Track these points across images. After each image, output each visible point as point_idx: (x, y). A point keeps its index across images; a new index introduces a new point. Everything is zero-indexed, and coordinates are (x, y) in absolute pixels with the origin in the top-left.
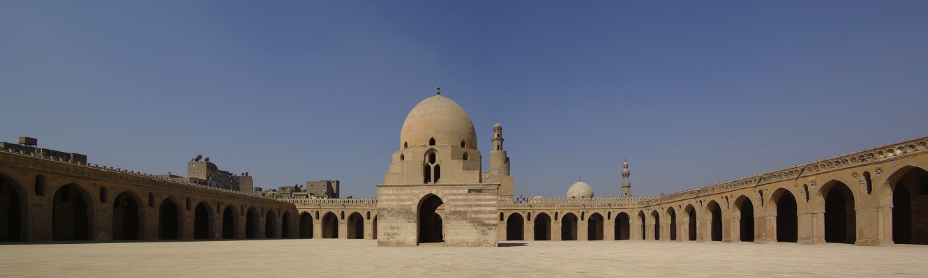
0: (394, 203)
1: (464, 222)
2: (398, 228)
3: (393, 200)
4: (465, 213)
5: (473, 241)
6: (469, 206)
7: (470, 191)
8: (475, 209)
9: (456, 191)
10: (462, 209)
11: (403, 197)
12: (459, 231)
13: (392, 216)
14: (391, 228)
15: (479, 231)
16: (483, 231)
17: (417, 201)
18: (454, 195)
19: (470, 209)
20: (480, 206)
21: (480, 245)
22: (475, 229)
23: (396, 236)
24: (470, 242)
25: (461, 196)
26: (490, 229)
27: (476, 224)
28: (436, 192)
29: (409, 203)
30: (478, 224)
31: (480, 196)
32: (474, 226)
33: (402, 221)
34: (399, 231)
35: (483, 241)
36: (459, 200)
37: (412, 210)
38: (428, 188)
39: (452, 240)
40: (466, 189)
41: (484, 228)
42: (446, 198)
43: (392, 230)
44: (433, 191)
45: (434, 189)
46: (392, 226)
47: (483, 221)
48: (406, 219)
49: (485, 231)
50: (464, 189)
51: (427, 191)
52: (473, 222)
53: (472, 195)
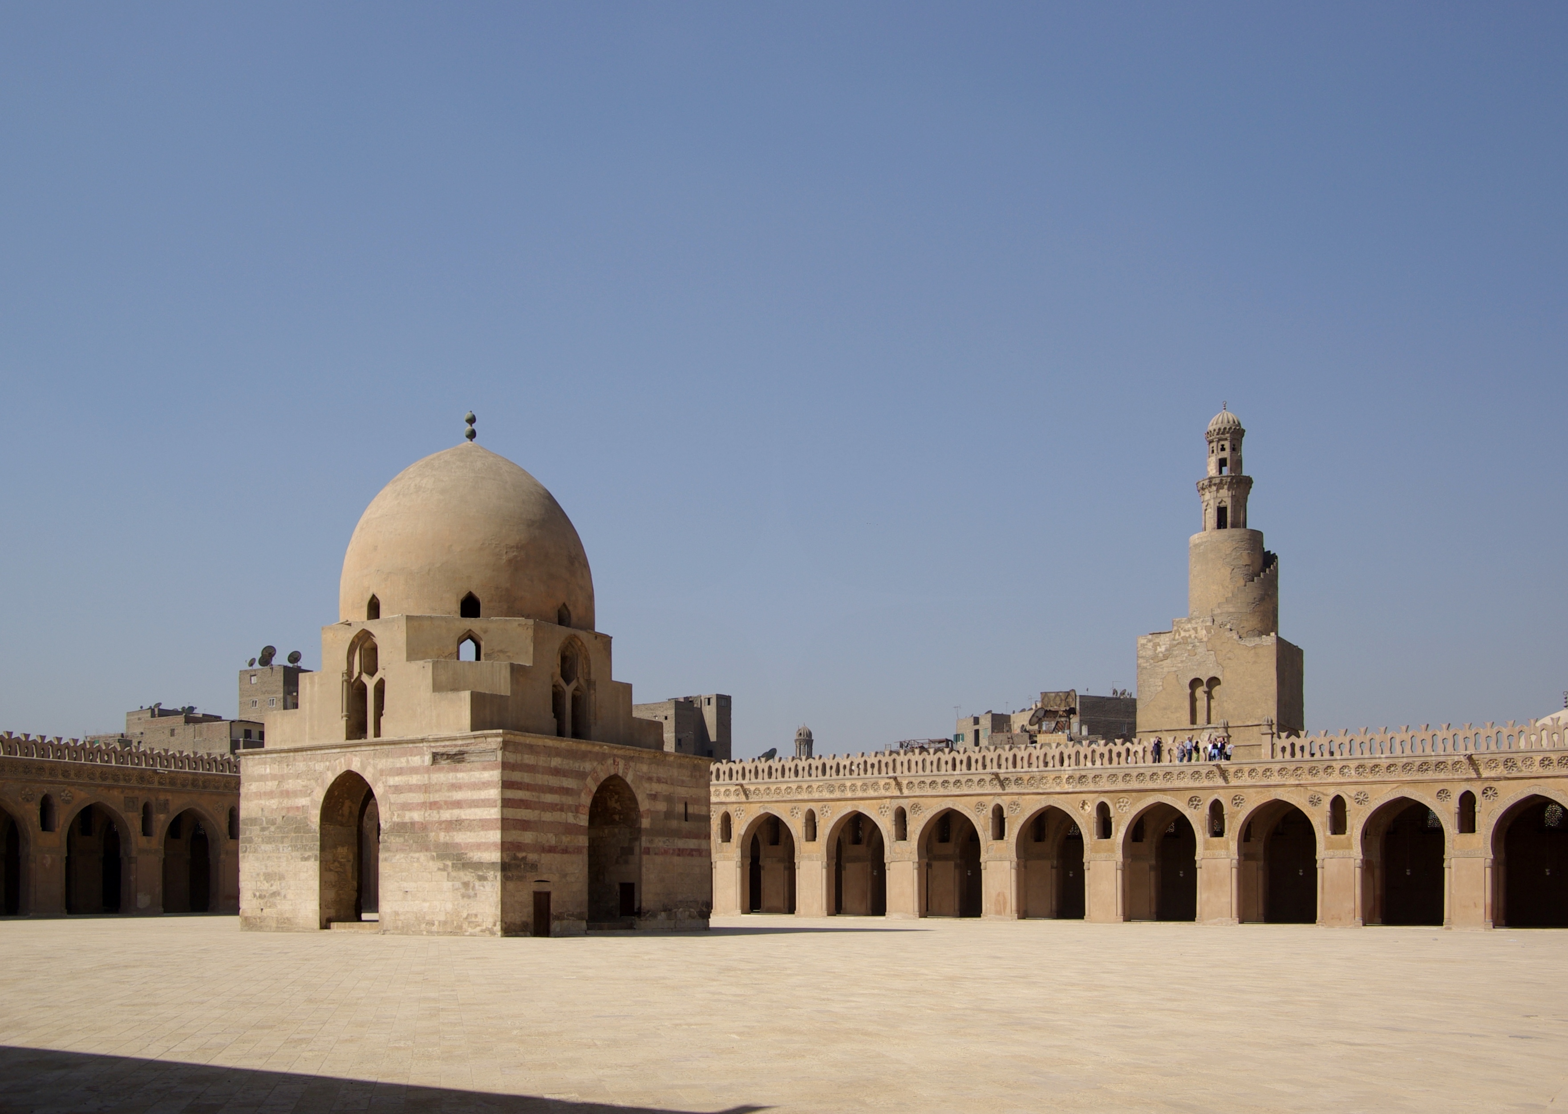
0: (274, 803)
1: (422, 856)
2: (282, 877)
3: (270, 795)
4: (424, 828)
5: (442, 918)
6: (434, 805)
7: (436, 757)
8: (446, 816)
9: (402, 762)
10: (416, 816)
11: (291, 785)
12: (409, 886)
13: (269, 840)
14: (268, 877)
15: (458, 884)
16: (466, 885)
17: (319, 795)
18: (400, 772)
19: (434, 816)
20: (458, 804)
21: (457, 931)
22: (448, 880)
23: (277, 900)
24: (436, 923)
25: (414, 776)
26: (482, 878)
27: (449, 863)
28: (359, 765)
29: (303, 801)
30: (453, 864)
31: (460, 775)
32: (444, 869)
33: (290, 858)
34: (283, 885)
35: (467, 918)
36: (411, 788)
37: (311, 822)
38: (343, 754)
39: (397, 914)
40: (427, 753)
41: (468, 876)
42: (381, 782)
43: (270, 884)
44: (354, 763)
45: (355, 755)
46: (270, 870)
47: (466, 854)
48: (297, 850)
49: (471, 885)
50: (422, 754)
51: (340, 763)
52: (441, 857)
53: (441, 770)
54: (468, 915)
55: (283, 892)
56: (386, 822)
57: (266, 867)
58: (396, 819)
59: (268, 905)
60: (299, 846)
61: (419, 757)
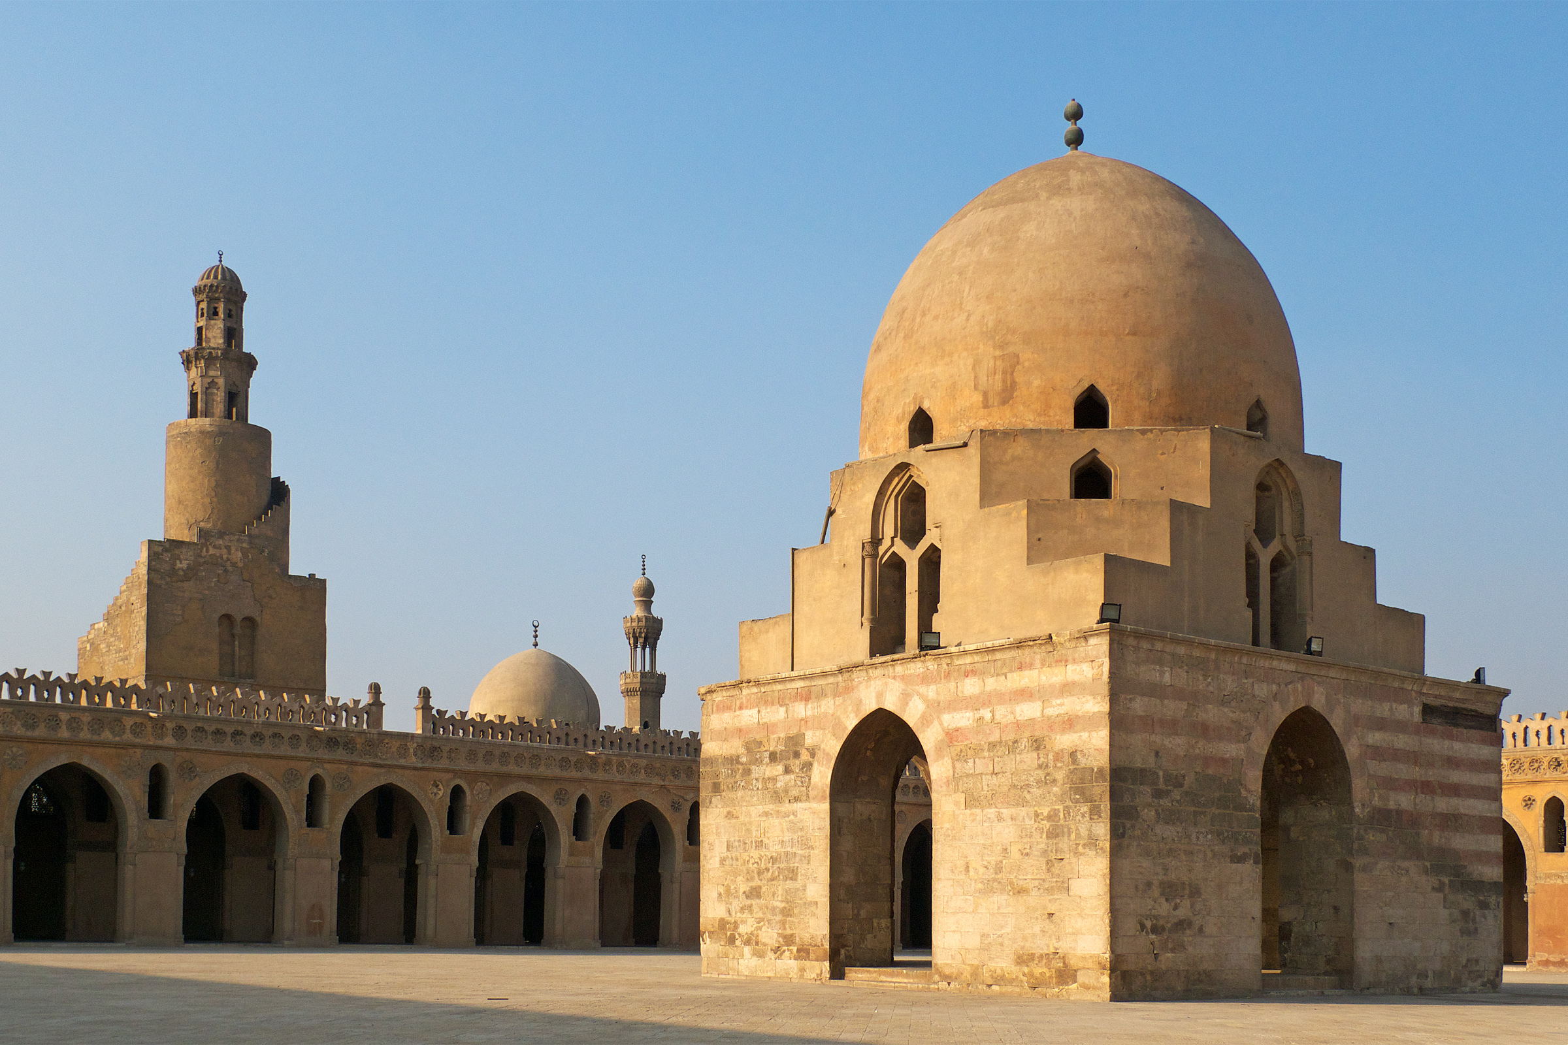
0: (1178, 744)
1: (1412, 868)
2: (1194, 893)
3: (1172, 726)
4: (1414, 820)
5: (1437, 966)
6: (1426, 787)
7: (1428, 711)
8: (1443, 804)
9: (1383, 709)
10: (1403, 801)
11: (1211, 714)
12: (1398, 914)
13: (1169, 817)
15: (1456, 913)
16: (1465, 914)
17: (1261, 743)
18: (1381, 724)
19: (1428, 805)
20: (1455, 790)
21: (1457, 987)
22: (1445, 907)
23: (1187, 937)
24: (1430, 974)
25: (1401, 736)
26: (1484, 905)
27: (1446, 880)
28: (1323, 700)
29: (1232, 750)
30: (1451, 881)
31: (1457, 745)
32: (1439, 889)
33: (1210, 854)
34: (1198, 906)
35: (1465, 966)
36: (1396, 755)
37: (1248, 790)
38: (1300, 675)
39: (1379, 960)
40: (1416, 702)
41: (1467, 902)
42: (1355, 736)
43: (1173, 904)
44: (1316, 696)
45: (1319, 683)
46: (1172, 877)
47: (1465, 867)
48: (1223, 842)
49: (1472, 915)
50: (1411, 704)
51: (1295, 690)
52: (1437, 869)
53: (1433, 733)
54: (1468, 960)
55: (1197, 922)
56: (1363, 805)
57: (1166, 869)
58: (1376, 802)
59: (1170, 946)
60: (1226, 834)
61: (1406, 706)
